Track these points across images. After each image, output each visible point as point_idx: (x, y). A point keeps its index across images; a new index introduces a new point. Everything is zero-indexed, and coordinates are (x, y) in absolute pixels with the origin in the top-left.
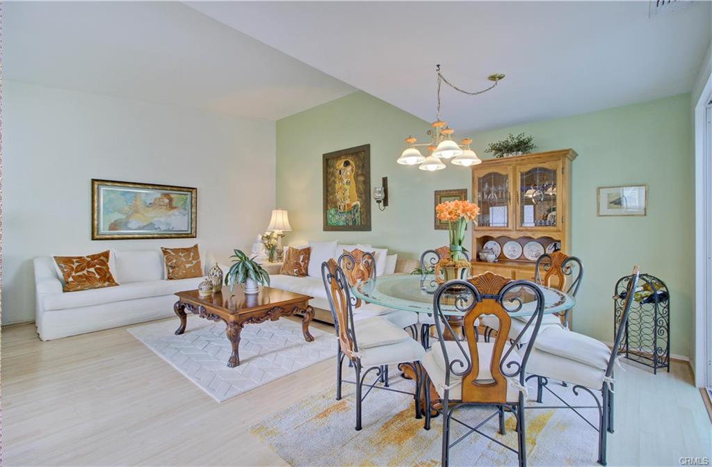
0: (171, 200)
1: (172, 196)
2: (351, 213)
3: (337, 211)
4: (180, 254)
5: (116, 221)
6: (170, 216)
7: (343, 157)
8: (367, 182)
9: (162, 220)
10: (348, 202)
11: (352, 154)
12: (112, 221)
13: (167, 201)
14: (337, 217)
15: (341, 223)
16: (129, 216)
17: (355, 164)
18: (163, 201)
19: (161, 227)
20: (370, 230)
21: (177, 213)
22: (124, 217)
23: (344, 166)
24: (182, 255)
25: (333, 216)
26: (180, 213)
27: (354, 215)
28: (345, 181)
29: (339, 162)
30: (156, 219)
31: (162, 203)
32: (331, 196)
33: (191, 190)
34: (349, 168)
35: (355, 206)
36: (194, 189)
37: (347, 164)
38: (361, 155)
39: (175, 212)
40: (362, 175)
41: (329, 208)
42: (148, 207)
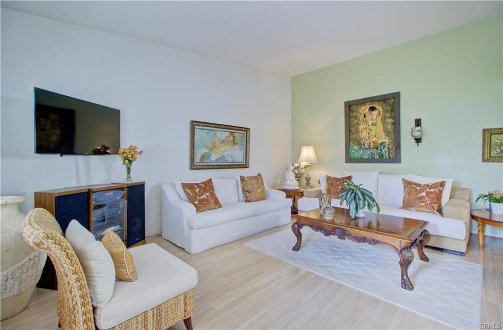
0: (234, 138)
1: (235, 134)
2: (377, 148)
3: (361, 147)
4: (253, 181)
5: (203, 154)
6: (234, 150)
7: (368, 104)
8: (396, 124)
9: (229, 153)
10: (374, 139)
11: (379, 101)
12: (202, 155)
13: (232, 138)
14: (361, 152)
15: (366, 157)
16: (211, 151)
17: (383, 108)
18: (230, 139)
19: (228, 159)
20: (400, 162)
21: (237, 148)
22: (208, 151)
23: (369, 110)
24: (254, 182)
25: (357, 151)
26: (239, 148)
27: (381, 150)
28: (371, 123)
29: (363, 108)
30: (226, 153)
31: (229, 140)
32: (354, 136)
33: (246, 129)
34: (375, 113)
35: (382, 144)
36: (248, 129)
37: (372, 109)
38: (389, 101)
39: (236, 147)
40: (391, 117)
41: (351, 144)
42: (222, 143)
